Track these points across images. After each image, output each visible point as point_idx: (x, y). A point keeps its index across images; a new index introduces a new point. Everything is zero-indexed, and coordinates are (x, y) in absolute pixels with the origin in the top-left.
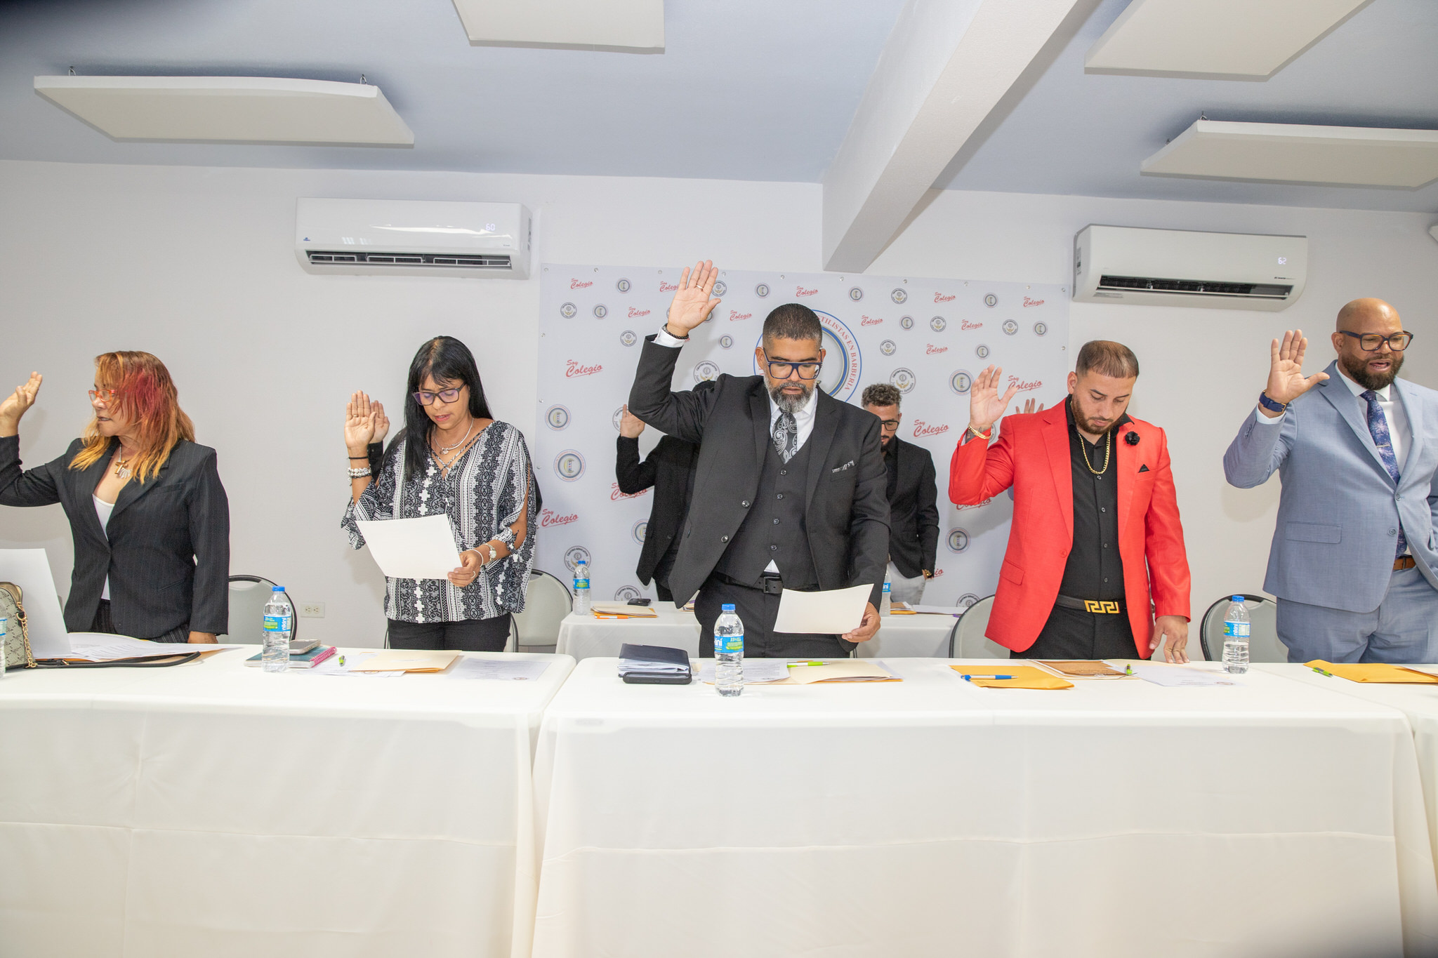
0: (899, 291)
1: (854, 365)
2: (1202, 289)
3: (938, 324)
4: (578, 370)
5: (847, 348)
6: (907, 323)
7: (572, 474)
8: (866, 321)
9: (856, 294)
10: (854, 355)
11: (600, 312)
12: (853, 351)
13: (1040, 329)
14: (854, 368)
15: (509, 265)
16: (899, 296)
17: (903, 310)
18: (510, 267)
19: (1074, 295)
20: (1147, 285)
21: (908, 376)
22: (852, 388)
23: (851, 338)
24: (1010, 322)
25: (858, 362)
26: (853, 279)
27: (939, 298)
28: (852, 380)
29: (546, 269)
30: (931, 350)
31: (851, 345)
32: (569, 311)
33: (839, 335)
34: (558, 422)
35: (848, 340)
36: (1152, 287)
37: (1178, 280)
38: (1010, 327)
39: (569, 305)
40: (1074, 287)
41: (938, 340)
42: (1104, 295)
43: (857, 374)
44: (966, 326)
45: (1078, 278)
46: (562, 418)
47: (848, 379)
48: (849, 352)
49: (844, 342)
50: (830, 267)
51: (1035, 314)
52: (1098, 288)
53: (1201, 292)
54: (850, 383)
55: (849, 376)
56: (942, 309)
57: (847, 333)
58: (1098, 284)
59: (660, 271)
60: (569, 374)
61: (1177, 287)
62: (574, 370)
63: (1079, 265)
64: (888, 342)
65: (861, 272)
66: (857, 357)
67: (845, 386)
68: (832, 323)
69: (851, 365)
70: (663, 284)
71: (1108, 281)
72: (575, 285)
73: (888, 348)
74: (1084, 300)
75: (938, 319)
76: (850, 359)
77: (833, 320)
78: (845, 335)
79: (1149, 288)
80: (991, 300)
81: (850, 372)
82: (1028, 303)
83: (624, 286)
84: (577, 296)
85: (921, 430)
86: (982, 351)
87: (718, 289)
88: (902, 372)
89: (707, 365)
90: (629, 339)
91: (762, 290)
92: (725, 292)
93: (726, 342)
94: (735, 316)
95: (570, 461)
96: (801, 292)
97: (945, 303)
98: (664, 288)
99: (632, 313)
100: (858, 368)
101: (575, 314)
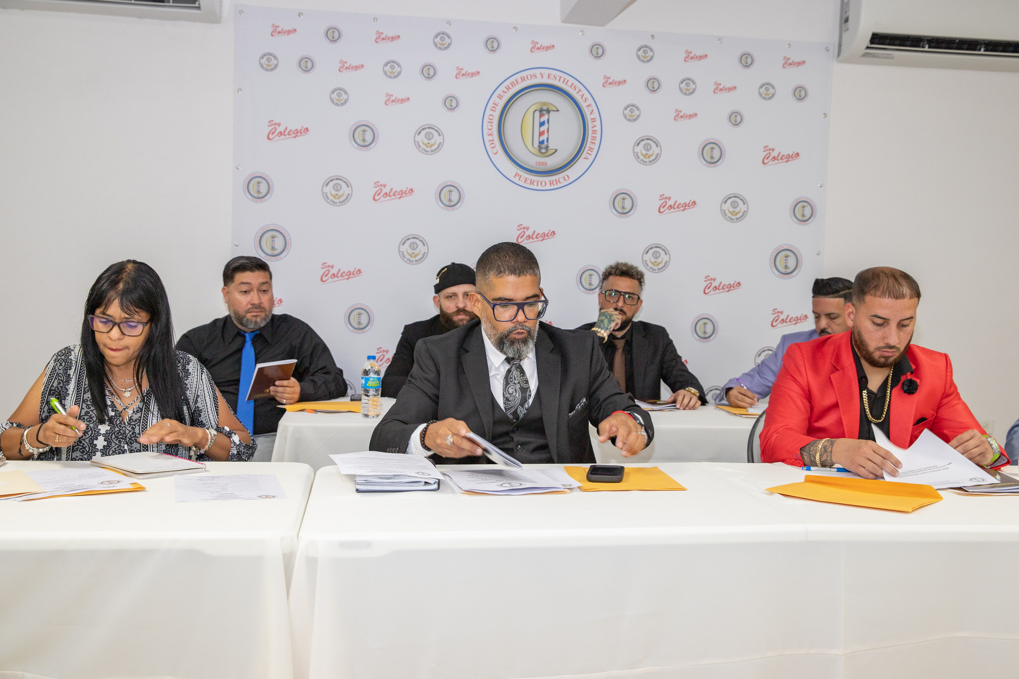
0: (645, 48)
1: (594, 132)
2: (983, 49)
3: (688, 86)
4: (281, 132)
5: (587, 112)
6: (653, 85)
7: (276, 253)
8: (608, 82)
9: (597, 51)
10: (594, 120)
11: (306, 65)
12: (593, 116)
13: (800, 93)
14: (594, 135)
15: (197, 5)
16: (645, 54)
17: (649, 70)
18: (199, 8)
19: (839, 55)
20: (922, 44)
21: (653, 145)
22: (591, 158)
23: (590, 101)
24: (767, 85)
25: (598, 128)
26: (595, 34)
27: (689, 57)
28: (591, 149)
29: (241, 12)
30: (679, 116)
31: (590, 109)
32: (269, 62)
33: (578, 97)
34: (259, 192)
35: (587, 103)
36: (927, 46)
37: (956, 39)
38: (767, 91)
39: (269, 55)
40: (840, 46)
41: (687, 105)
42: (873, 56)
43: (598, 142)
44: (719, 89)
45: (845, 35)
46: (264, 188)
47: (587, 148)
48: (589, 117)
49: (583, 105)
50: (570, 18)
51: (796, 77)
52: (868, 48)
53: (982, 52)
54: (589, 152)
55: (588, 145)
56: (692, 70)
57: (587, 95)
58: (867, 42)
59: (375, 19)
60: (271, 137)
61: (955, 46)
62: (275, 132)
63: (847, 20)
64: (632, 107)
65: (603, 25)
66: (598, 123)
67: (583, 156)
68: (570, 84)
69: (590, 132)
70: (379, 33)
71: (879, 40)
72: (276, 31)
73: (632, 113)
74: (850, 60)
75: (687, 81)
76: (590, 125)
77: (571, 80)
78: (584, 98)
79: (923, 47)
80: (746, 60)
81: (590, 140)
82: (788, 63)
83: (333, 35)
84: (278, 45)
85: (666, 205)
86: (736, 118)
87: (443, 41)
88: (647, 141)
89: (429, 130)
90: (339, 97)
91: (492, 44)
92: (449, 45)
93: (451, 103)
94: (461, 74)
95: (273, 237)
96: (536, 47)
97: (696, 63)
98: (380, 38)
99: (344, 67)
100: (598, 135)
101: (276, 66)
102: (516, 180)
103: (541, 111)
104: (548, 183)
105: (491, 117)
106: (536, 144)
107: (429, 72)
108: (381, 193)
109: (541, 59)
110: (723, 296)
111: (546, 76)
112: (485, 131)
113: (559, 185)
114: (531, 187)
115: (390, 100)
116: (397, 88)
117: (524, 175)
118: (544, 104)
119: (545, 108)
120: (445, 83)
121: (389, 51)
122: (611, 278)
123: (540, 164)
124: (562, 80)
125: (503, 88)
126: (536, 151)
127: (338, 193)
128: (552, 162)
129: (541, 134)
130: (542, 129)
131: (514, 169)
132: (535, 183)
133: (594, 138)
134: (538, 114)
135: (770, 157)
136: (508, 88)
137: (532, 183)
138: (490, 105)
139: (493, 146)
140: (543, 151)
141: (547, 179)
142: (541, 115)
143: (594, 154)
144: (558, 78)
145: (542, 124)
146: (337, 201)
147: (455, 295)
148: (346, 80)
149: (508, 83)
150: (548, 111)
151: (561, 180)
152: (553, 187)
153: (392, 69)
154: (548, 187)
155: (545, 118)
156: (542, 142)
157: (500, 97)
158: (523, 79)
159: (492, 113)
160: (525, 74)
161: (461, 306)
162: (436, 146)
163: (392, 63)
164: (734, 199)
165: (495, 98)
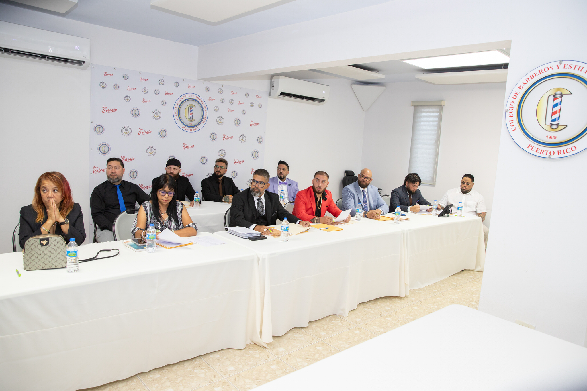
0: (220, 89)
1: (206, 114)
2: (304, 98)
3: (232, 102)
4: (107, 110)
5: (204, 108)
6: (222, 100)
7: (105, 152)
8: (210, 99)
9: (207, 89)
10: (206, 111)
11: (116, 87)
12: (205, 109)
13: (260, 106)
15: (83, 65)
16: (220, 91)
17: (222, 96)
19: (270, 96)
21: (222, 119)
22: (205, 122)
23: (205, 105)
24: (252, 103)
25: (207, 113)
26: (207, 84)
27: (232, 93)
29: (93, 66)
30: (229, 111)
31: (205, 107)
32: (103, 85)
33: (201, 103)
34: (99, 131)
36: (292, 96)
37: (299, 95)
38: (252, 104)
39: (103, 83)
40: (270, 93)
41: (231, 107)
42: (280, 97)
43: (207, 117)
44: (240, 103)
45: (272, 91)
46: (101, 130)
47: (204, 119)
48: (204, 110)
49: (203, 106)
50: (200, 79)
51: (259, 101)
52: (279, 95)
56: (233, 97)
57: (204, 103)
59: (140, 73)
60: (104, 112)
61: (298, 97)
62: (105, 110)
63: (273, 87)
64: (216, 107)
65: (209, 81)
66: (207, 112)
67: (203, 122)
68: (199, 99)
69: (205, 114)
70: (141, 78)
71: (282, 94)
72: (106, 74)
73: (216, 109)
74: (274, 98)
75: (231, 100)
77: (200, 98)
80: (247, 95)
81: (204, 117)
82: (257, 97)
83: (126, 77)
84: (106, 79)
85: (225, 138)
86: (244, 112)
87: (161, 82)
88: (220, 118)
89: (156, 111)
90: (127, 99)
91: (177, 84)
92: (164, 84)
93: (164, 103)
94: (167, 93)
95: (104, 147)
96: (190, 87)
97: (234, 95)
98: (141, 80)
99: (129, 89)
100: (207, 115)
101: (106, 87)
102: (183, 129)
103: (191, 107)
104: (192, 130)
105: (176, 108)
106: (189, 117)
107: (157, 92)
108: (141, 132)
109: (191, 90)
110: (239, 165)
111: (192, 96)
112: (174, 112)
113: (196, 131)
114: (187, 131)
115: (144, 101)
116: (147, 97)
117: (186, 127)
118: (192, 105)
119: (192, 106)
120: (162, 96)
121: (144, 84)
122: (217, 162)
123: (190, 124)
124: (197, 97)
125: (179, 99)
126: (189, 120)
127: (127, 132)
128: (194, 123)
129: (191, 114)
130: (191, 113)
131: (183, 125)
132: (189, 130)
133: (206, 116)
134: (190, 108)
135: (252, 124)
136: (181, 99)
137: (188, 130)
138: (176, 104)
139: (176, 117)
140: (191, 120)
141: (192, 129)
142: (191, 108)
143: (206, 121)
144: (196, 97)
145: (191, 111)
146: (126, 134)
147: (171, 168)
148: (130, 93)
149: (181, 97)
150: (193, 107)
151: (196, 129)
152: (194, 131)
153: (145, 90)
154: (192, 131)
155: (192, 109)
156: (191, 117)
157: (179, 102)
158: (186, 97)
159: (176, 107)
160: (186, 95)
161: (172, 172)
162: (159, 117)
163: (145, 88)
164: (243, 136)
165: (177, 102)
